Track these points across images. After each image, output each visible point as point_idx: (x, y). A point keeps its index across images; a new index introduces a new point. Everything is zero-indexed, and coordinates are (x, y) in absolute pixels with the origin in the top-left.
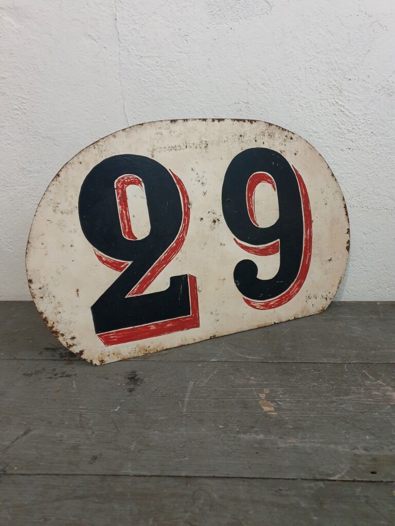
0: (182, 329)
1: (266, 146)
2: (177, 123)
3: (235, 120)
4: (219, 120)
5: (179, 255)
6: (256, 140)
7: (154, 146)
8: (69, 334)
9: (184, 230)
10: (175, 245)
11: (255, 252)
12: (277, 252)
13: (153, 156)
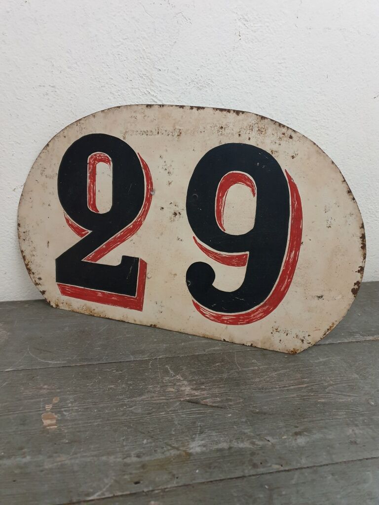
0: (125, 306)
1: (252, 143)
2: (153, 108)
3: (217, 109)
4: (199, 108)
5: (134, 237)
6: (240, 135)
7: (127, 128)
8: (38, 274)
9: (142, 215)
10: (131, 227)
11: (215, 257)
12: (244, 265)
13: (124, 138)
